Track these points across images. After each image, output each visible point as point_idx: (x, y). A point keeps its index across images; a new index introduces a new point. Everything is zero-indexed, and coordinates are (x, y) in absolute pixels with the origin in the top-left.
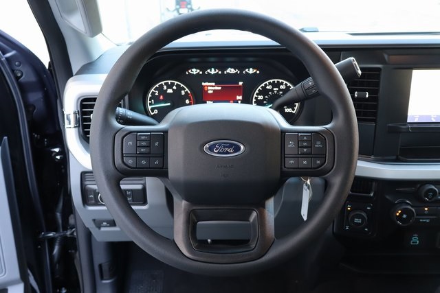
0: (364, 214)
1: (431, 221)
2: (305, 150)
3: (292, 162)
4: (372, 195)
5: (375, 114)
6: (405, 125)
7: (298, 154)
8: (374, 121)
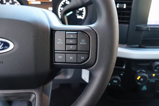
0: (119, 78)
1: (155, 82)
2: (71, 47)
3: (60, 57)
4: (124, 67)
5: (129, 19)
6: (146, 26)
7: (66, 50)
8: (128, 23)
